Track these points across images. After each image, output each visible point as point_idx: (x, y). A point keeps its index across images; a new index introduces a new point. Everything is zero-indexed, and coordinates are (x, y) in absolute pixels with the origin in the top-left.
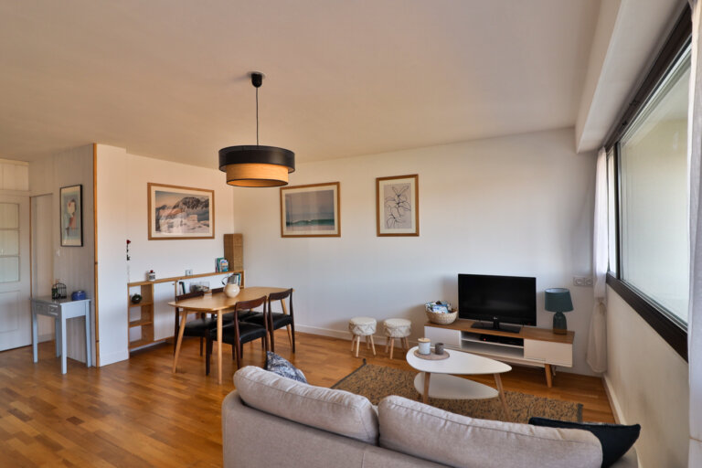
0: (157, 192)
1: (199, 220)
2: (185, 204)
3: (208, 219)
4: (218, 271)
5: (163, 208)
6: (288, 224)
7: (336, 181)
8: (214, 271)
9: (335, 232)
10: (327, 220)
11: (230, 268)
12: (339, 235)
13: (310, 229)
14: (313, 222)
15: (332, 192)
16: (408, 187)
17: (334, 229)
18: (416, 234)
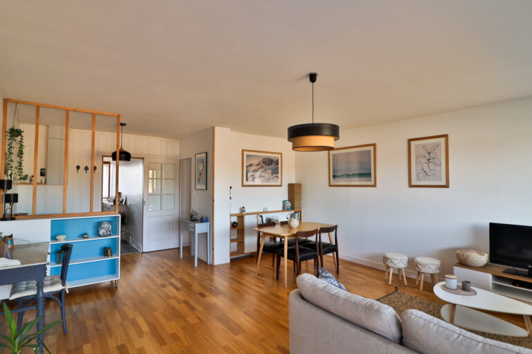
0: (247, 156)
1: (272, 174)
2: (263, 163)
3: (278, 173)
4: (284, 209)
5: (251, 165)
6: (334, 176)
7: (374, 143)
8: (281, 209)
9: (372, 183)
10: (366, 174)
11: (292, 208)
12: (375, 186)
13: (351, 181)
14: (354, 175)
15: (369, 151)
16: (438, 145)
17: (371, 181)
18: (447, 186)
